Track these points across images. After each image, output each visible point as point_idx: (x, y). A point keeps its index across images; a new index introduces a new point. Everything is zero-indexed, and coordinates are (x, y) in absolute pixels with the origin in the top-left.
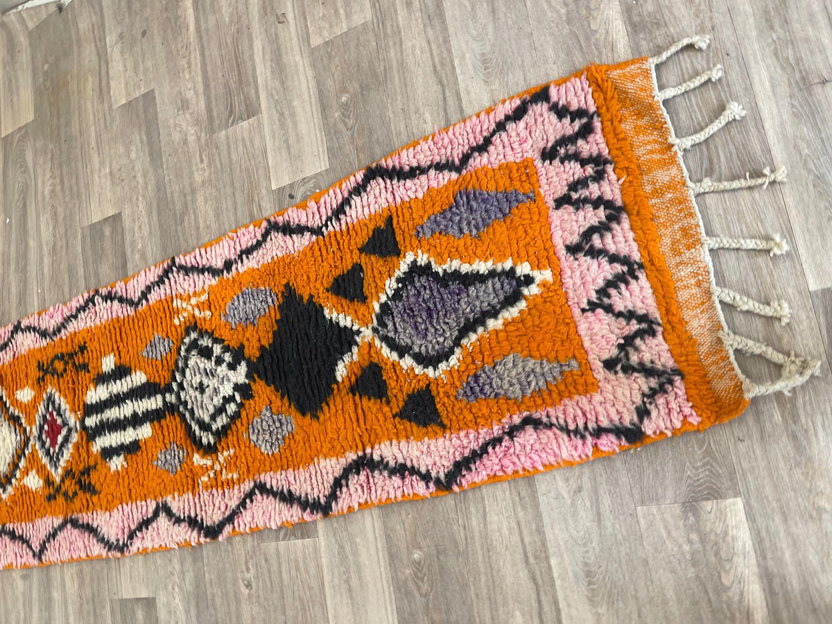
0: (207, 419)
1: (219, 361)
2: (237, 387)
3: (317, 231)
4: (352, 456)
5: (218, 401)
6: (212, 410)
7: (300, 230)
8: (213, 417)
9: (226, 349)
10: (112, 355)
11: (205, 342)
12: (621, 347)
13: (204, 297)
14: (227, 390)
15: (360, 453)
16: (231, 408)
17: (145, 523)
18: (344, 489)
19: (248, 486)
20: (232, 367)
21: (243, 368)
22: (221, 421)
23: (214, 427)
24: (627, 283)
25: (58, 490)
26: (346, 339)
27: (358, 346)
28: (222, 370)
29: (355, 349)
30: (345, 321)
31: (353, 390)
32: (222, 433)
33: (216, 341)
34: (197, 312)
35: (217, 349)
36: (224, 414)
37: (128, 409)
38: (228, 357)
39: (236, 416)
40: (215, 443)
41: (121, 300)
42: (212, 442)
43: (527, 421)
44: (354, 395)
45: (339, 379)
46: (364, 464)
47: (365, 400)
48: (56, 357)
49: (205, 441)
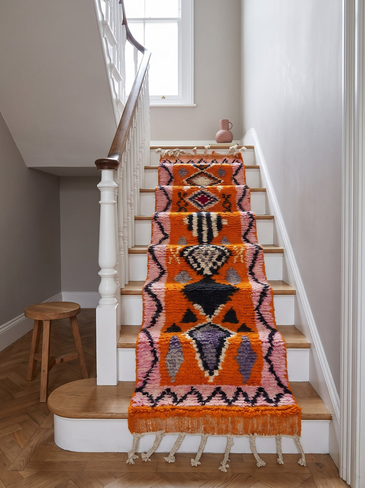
0: (193, 255)
1: (214, 264)
2: (203, 269)
3: (257, 308)
4: (163, 304)
5: (199, 260)
6: (196, 257)
7: (261, 301)
8: (193, 257)
9: (218, 267)
10: (228, 224)
11: (223, 259)
12: (174, 393)
13: (242, 261)
14: (203, 265)
15: (164, 308)
16: (195, 266)
17: (162, 229)
18: (152, 299)
19: (165, 267)
20: (211, 269)
21: (209, 273)
22: (191, 260)
23: (189, 257)
24: (198, 399)
25: (182, 199)
26: (209, 311)
27: (206, 315)
28: (211, 265)
29: (204, 314)
30: (217, 312)
31: (189, 310)
32: (187, 260)
33: (223, 264)
34: (237, 257)
35: (219, 263)
36: (194, 262)
37: (205, 228)
38: (215, 267)
39: (192, 267)
40: (183, 257)
41: (248, 230)
42: (184, 255)
43: (156, 359)
44: (187, 310)
45: (195, 305)
46: (160, 308)
47: (184, 314)
48: (230, 204)
49: (186, 252)
